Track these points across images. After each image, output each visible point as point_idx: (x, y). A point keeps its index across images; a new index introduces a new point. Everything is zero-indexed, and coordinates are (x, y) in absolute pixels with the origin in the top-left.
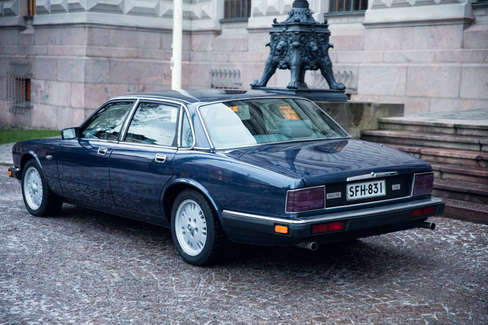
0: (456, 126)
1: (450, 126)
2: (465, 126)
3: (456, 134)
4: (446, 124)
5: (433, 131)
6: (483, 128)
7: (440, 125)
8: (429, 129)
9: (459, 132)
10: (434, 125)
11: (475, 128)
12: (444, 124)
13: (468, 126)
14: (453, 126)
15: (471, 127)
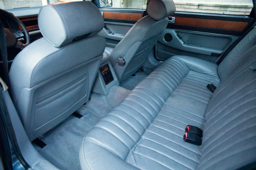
0: (200, 5)
1: (196, 5)
2: (206, 4)
3: (198, 9)
4: (193, 4)
5: (184, 7)
6: (217, 6)
7: (190, 4)
8: (182, 6)
9: (200, 7)
10: (186, 4)
11: (211, 5)
12: (192, 4)
13: (207, 4)
14: (198, 5)
15: (209, 5)
